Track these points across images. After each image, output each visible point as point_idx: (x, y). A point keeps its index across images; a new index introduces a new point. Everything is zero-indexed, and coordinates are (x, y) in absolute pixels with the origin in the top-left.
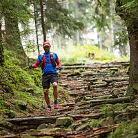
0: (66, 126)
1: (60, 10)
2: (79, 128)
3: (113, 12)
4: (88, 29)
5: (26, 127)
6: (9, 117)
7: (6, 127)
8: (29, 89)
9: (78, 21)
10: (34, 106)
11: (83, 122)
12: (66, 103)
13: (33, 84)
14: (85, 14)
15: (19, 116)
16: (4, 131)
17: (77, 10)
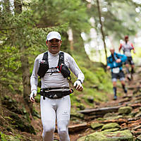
0: (127, 114)
1: (115, 20)
2: (138, 115)
4: (138, 34)
5: (95, 116)
6: (81, 109)
7: (79, 117)
8: (95, 86)
9: (131, 29)
10: (99, 100)
13: (97, 81)
14: (135, 22)
15: (88, 109)
16: (77, 121)
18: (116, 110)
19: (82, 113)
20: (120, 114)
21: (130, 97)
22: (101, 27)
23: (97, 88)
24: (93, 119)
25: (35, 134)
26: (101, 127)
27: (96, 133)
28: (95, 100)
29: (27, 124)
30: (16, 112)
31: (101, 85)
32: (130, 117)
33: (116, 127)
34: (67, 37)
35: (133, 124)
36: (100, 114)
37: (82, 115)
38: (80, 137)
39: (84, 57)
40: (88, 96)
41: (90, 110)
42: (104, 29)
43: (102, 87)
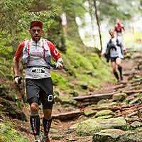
18: (110, 97)
19: (76, 99)
20: (114, 101)
21: (125, 84)
22: (96, 11)
23: (90, 74)
24: (87, 106)
25: (26, 121)
26: (95, 114)
27: (90, 120)
28: (89, 86)
29: (18, 111)
30: (7, 98)
31: (95, 70)
32: (124, 104)
33: (110, 114)
34: (61, 21)
35: (127, 111)
36: (95, 100)
37: (75, 102)
38: (73, 124)
39: (78, 42)
40: (82, 83)
41: (83, 97)
42: (98, 13)
43: (96, 73)
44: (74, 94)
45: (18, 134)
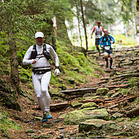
0: (104, 94)
1: (96, 9)
2: (113, 95)
3: (134, 10)
4: (116, 22)
6: (63, 90)
7: (61, 96)
8: (75, 69)
9: (109, 17)
10: (79, 81)
11: (116, 91)
12: (103, 78)
13: (78, 65)
14: (113, 11)
15: (69, 89)
16: (59, 99)
17: (108, 9)
18: (95, 91)
19: (64, 93)
20: (98, 95)
21: (107, 79)
22: (83, 16)
23: (77, 70)
24: (74, 98)
25: (20, 111)
26: (81, 105)
27: (76, 111)
28: (76, 81)
29: (13, 102)
30: (4, 90)
31: (81, 67)
32: (106, 97)
33: (94, 106)
34: (52, 23)
36: (80, 94)
37: (63, 95)
38: (61, 114)
39: (66, 42)
40: (69, 78)
41: (70, 91)
42: (85, 17)
43: (82, 69)
44: (63, 88)
45: (13, 122)
